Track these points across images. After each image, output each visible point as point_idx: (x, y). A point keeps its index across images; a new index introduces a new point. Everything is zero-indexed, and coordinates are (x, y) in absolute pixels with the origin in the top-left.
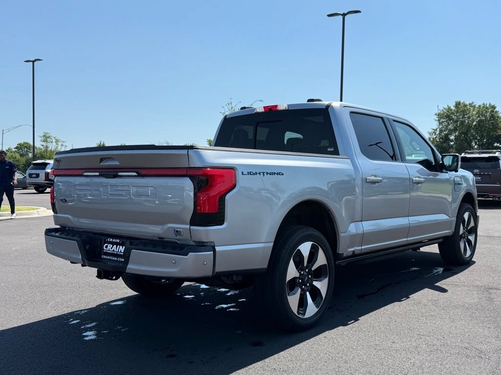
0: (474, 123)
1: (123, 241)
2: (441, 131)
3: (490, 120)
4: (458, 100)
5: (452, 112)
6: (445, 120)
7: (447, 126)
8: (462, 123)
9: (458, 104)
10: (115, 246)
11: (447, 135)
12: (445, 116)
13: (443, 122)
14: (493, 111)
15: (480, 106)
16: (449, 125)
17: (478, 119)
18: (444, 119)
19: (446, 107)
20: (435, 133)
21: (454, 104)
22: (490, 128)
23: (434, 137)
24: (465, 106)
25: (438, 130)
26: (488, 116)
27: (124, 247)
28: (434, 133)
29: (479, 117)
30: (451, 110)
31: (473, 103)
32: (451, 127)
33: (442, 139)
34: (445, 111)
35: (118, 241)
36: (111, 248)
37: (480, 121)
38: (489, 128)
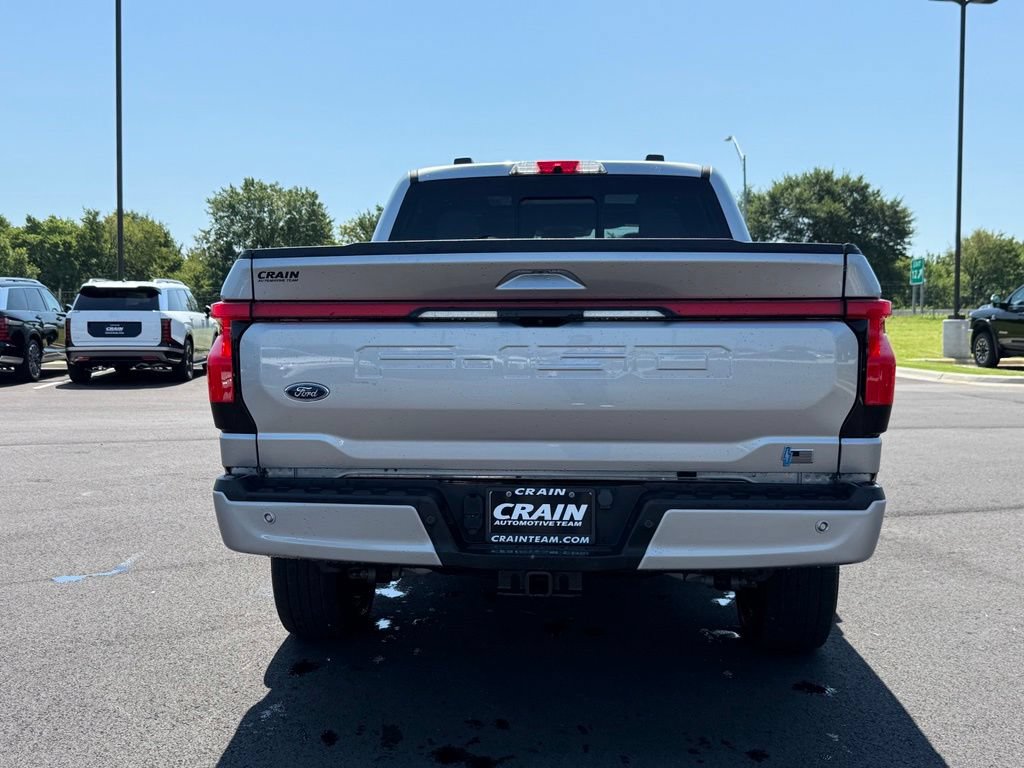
0: (281, 224)
1: (578, 490)
2: (219, 236)
3: (310, 220)
4: (249, 176)
5: (241, 200)
6: (225, 214)
7: (229, 227)
8: (260, 221)
9: (249, 184)
10: (546, 507)
11: (229, 245)
12: (226, 206)
13: (222, 218)
14: (313, 204)
15: (290, 191)
16: (234, 225)
17: (289, 216)
18: (223, 211)
19: (228, 188)
20: (207, 239)
21: (242, 183)
22: (309, 236)
23: (206, 246)
24: (263, 188)
25: (213, 232)
26: (304, 212)
27: (584, 507)
28: (205, 238)
29: (290, 212)
30: (238, 194)
31: (277, 183)
32: (237, 228)
33: (221, 251)
34: (225, 194)
35: (562, 493)
36: (531, 514)
37: (291, 221)
38: (307, 235)
